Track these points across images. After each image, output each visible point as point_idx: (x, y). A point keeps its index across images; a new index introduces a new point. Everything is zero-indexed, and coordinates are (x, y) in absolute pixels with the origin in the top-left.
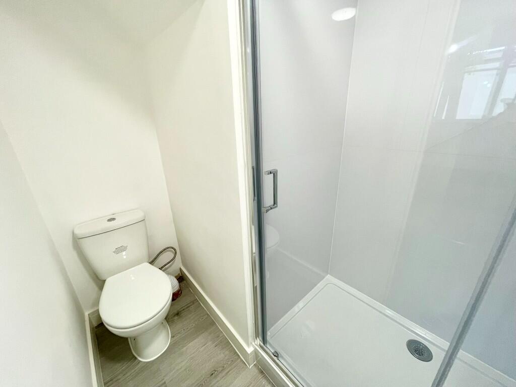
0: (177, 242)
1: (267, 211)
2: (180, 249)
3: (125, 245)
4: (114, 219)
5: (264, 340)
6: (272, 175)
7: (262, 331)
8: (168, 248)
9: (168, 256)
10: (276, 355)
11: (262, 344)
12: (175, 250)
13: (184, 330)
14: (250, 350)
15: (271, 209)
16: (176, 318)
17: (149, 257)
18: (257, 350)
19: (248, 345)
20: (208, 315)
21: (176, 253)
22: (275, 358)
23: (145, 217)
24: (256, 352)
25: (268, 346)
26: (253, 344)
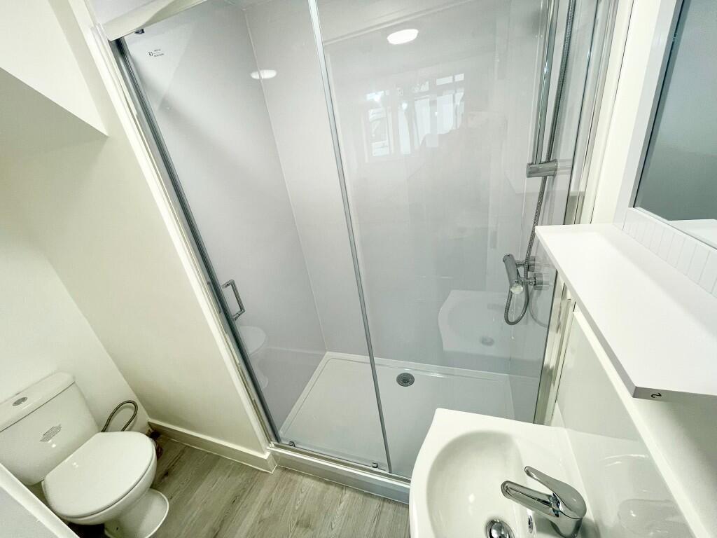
0: (132, 392)
1: (236, 319)
2: (141, 401)
3: (57, 425)
4: (24, 399)
5: (277, 439)
6: (230, 286)
7: (273, 432)
8: (122, 404)
9: (126, 414)
10: (292, 444)
11: (276, 443)
12: (133, 403)
13: (183, 484)
14: (266, 456)
15: (239, 315)
16: (166, 478)
17: (98, 424)
18: (274, 451)
19: (263, 452)
20: (208, 453)
21: (136, 406)
22: (292, 447)
23: (74, 378)
24: (273, 454)
25: (283, 442)
26: (268, 448)
